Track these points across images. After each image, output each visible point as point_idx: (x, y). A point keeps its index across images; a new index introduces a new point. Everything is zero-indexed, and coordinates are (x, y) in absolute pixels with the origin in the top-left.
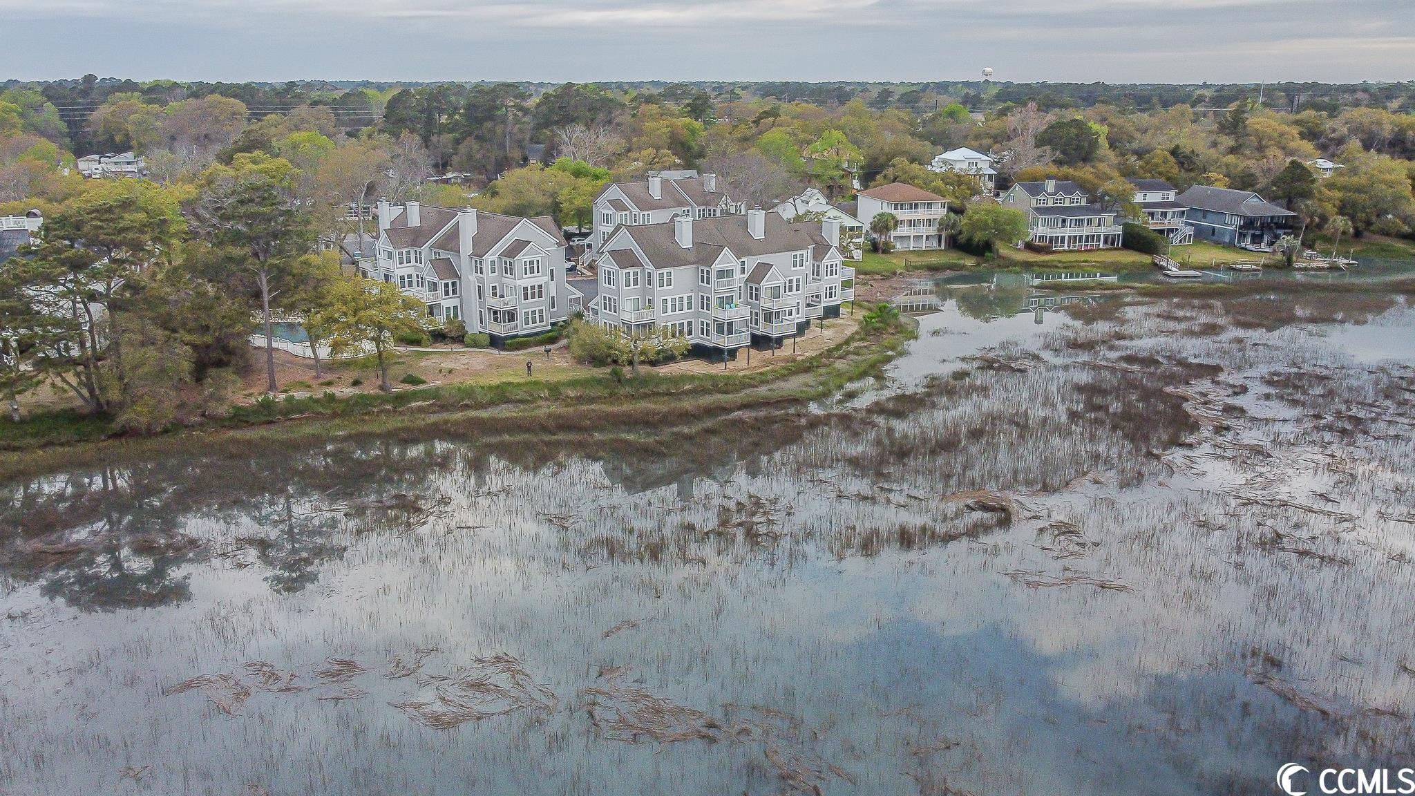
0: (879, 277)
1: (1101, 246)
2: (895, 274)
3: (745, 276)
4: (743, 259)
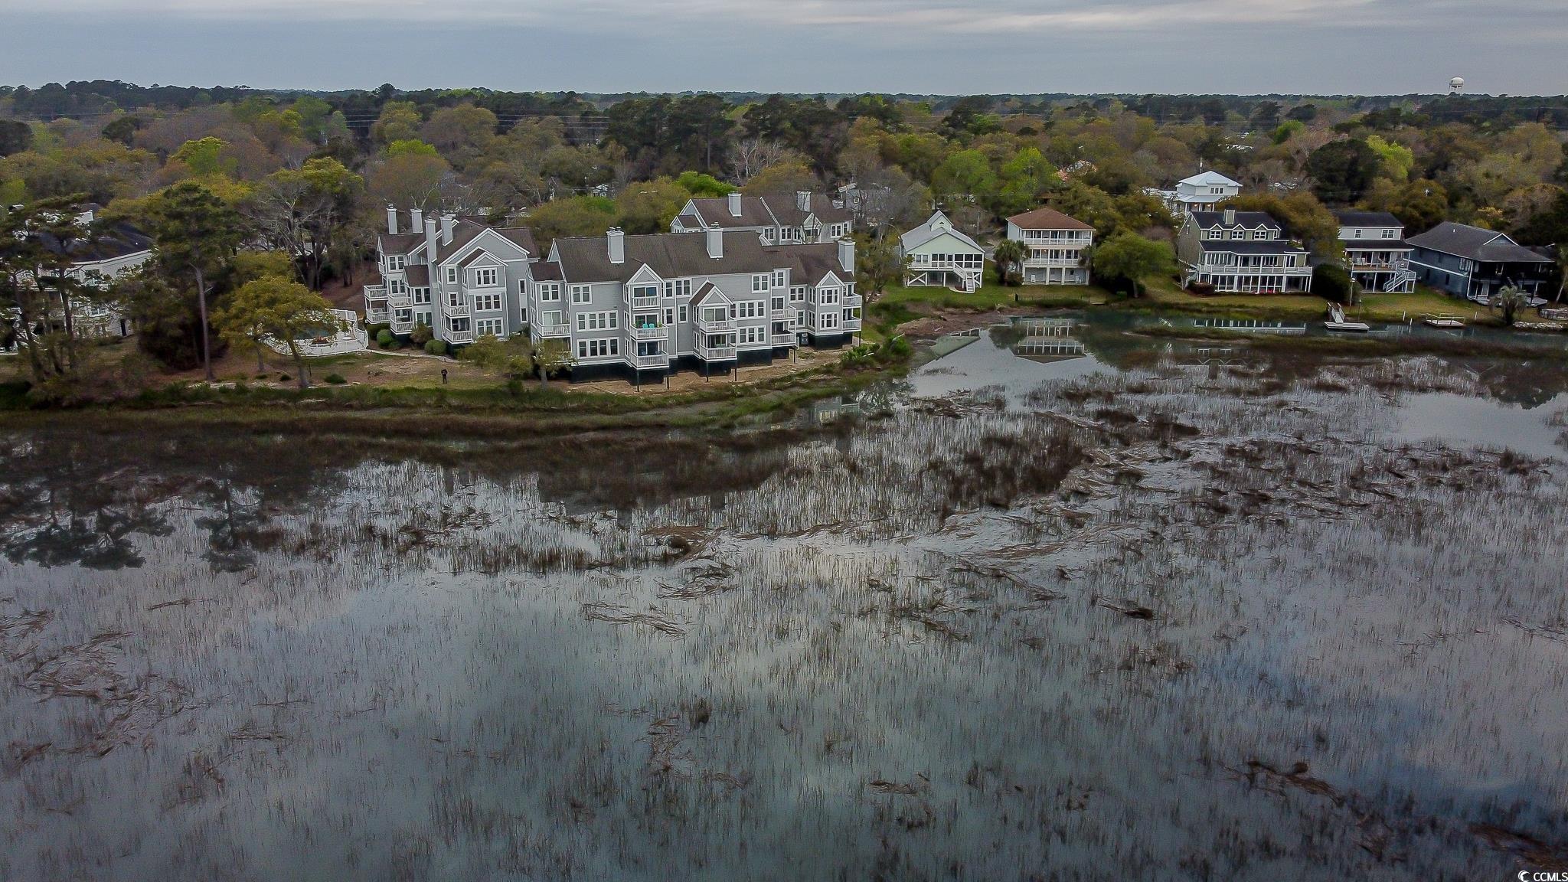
0: (970, 311)
1: (1283, 290)
2: (992, 309)
3: (691, 296)
4: (687, 279)
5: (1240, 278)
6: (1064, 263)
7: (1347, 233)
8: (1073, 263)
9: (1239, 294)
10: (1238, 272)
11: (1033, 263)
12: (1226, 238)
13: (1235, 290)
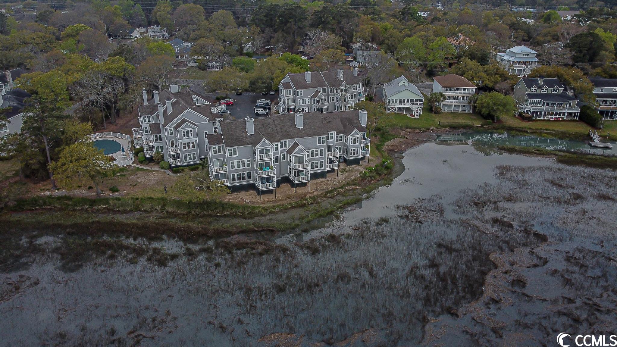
0: (418, 131)
1: (565, 119)
2: (428, 129)
3: (287, 149)
4: (285, 141)
5: (545, 113)
6: (461, 102)
7: (597, 90)
8: (465, 102)
9: (544, 120)
10: (544, 110)
11: (446, 102)
12: (539, 92)
13: (542, 118)
